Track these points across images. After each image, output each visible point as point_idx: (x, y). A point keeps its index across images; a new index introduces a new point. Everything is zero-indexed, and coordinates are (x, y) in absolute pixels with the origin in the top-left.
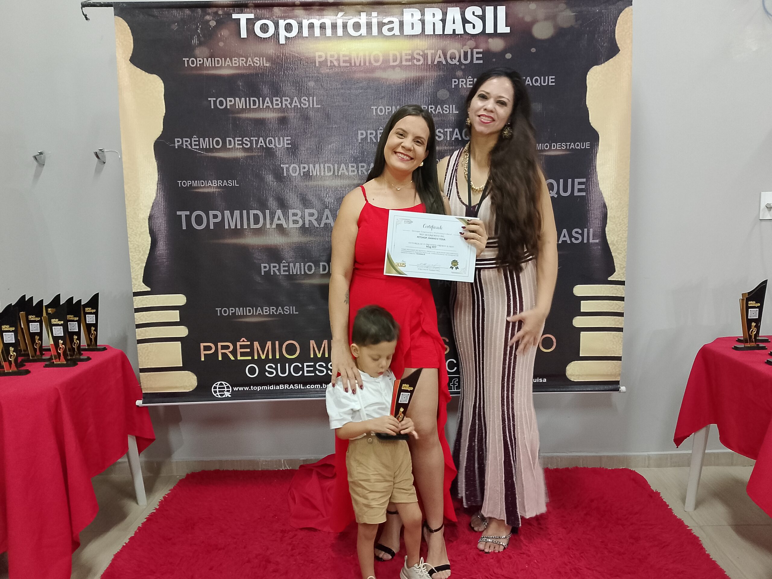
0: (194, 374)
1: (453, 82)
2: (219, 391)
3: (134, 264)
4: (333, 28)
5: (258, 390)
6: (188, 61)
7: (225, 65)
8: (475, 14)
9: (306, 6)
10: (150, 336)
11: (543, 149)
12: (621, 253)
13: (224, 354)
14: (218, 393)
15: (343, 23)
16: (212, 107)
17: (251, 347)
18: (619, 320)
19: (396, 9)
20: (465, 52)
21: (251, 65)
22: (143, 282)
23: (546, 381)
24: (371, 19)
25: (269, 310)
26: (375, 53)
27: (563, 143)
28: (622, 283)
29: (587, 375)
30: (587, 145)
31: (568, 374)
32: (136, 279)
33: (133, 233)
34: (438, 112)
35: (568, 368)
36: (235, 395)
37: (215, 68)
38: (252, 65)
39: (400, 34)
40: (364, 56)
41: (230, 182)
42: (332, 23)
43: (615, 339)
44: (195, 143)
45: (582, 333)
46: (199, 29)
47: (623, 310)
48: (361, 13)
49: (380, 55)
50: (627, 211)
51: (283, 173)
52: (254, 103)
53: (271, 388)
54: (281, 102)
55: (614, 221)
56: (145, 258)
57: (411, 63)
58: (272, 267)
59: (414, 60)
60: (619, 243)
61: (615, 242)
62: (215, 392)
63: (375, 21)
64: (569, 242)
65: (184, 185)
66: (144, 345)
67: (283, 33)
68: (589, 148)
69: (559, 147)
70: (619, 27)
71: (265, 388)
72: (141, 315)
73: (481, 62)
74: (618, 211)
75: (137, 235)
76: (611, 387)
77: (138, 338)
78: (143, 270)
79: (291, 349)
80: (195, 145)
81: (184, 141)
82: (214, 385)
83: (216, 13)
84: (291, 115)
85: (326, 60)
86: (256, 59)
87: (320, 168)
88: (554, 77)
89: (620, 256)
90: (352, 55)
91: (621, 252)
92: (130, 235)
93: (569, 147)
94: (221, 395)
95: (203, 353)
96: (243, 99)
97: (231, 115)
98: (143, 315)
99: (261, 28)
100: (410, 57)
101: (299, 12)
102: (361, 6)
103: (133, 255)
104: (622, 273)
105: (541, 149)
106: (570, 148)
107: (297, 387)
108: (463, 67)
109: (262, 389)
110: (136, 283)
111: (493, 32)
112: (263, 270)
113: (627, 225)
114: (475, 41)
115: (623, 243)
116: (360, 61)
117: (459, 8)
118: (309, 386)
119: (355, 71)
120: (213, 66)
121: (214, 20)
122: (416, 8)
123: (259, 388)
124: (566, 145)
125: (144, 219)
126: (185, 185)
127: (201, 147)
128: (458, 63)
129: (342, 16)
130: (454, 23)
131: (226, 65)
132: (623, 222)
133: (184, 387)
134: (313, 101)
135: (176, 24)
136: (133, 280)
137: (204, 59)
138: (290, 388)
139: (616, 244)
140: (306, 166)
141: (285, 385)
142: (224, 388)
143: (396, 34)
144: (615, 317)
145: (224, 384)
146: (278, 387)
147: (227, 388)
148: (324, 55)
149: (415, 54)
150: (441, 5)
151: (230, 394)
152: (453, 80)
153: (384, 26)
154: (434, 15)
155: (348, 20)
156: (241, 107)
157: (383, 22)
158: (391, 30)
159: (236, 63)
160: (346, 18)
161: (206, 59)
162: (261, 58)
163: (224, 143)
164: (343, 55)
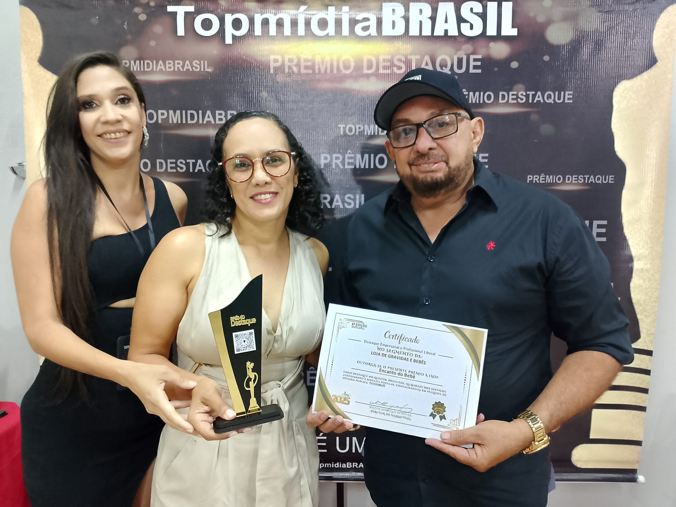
4: (292, 25)
7: (156, 69)
8: (474, 12)
11: (554, 182)
15: (305, 19)
18: (642, 397)
19: (372, 3)
20: (460, 58)
21: (189, 69)
24: (341, 15)
26: (345, 57)
27: (581, 176)
28: (649, 353)
30: (610, 179)
31: (574, 459)
35: (574, 452)
37: (145, 72)
38: (191, 70)
39: (376, 35)
40: (331, 61)
42: (291, 19)
43: (634, 419)
45: (594, 411)
46: (126, 24)
47: (648, 386)
48: (329, 7)
49: (352, 60)
52: (192, 117)
54: (226, 116)
55: (641, 275)
57: (390, 71)
59: (394, 68)
60: (647, 303)
63: (346, 18)
67: (229, 31)
68: (613, 182)
69: (575, 180)
70: (658, 31)
73: (479, 71)
74: (648, 264)
85: (283, 65)
86: (196, 63)
88: (572, 92)
89: (647, 319)
90: (316, 60)
91: (648, 314)
93: (588, 180)
96: (178, 112)
97: (162, 132)
99: (202, 24)
100: (388, 64)
101: (251, 5)
104: (649, 341)
105: (551, 182)
106: (589, 182)
111: (496, 35)
113: (659, 282)
114: (472, 45)
115: (652, 303)
116: (326, 68)
117: (453, 3)
119: (319, 81)
120: (142, 70)
121: (144, 13)
122: (398, 2)
124: (584, 179)
129: (304, 11)
130: (446, 21)
131: (158, 70)
132: (654, 278)
135: (97, 18)
139: (643, 304)
143: (372, 35)
144: (637, 393)
148: (281, 60)
149: (396, 60)
153: (358, 23)
154: (421, 11)
155: (311, 16)
156: (175, 122)
157: (356, 19)
158: (366, 29)
159: (170, 68)
160: (309, 12)
161: (133, 61)
162: (202, 62)
163: (154, 165)
164: (305, 59)
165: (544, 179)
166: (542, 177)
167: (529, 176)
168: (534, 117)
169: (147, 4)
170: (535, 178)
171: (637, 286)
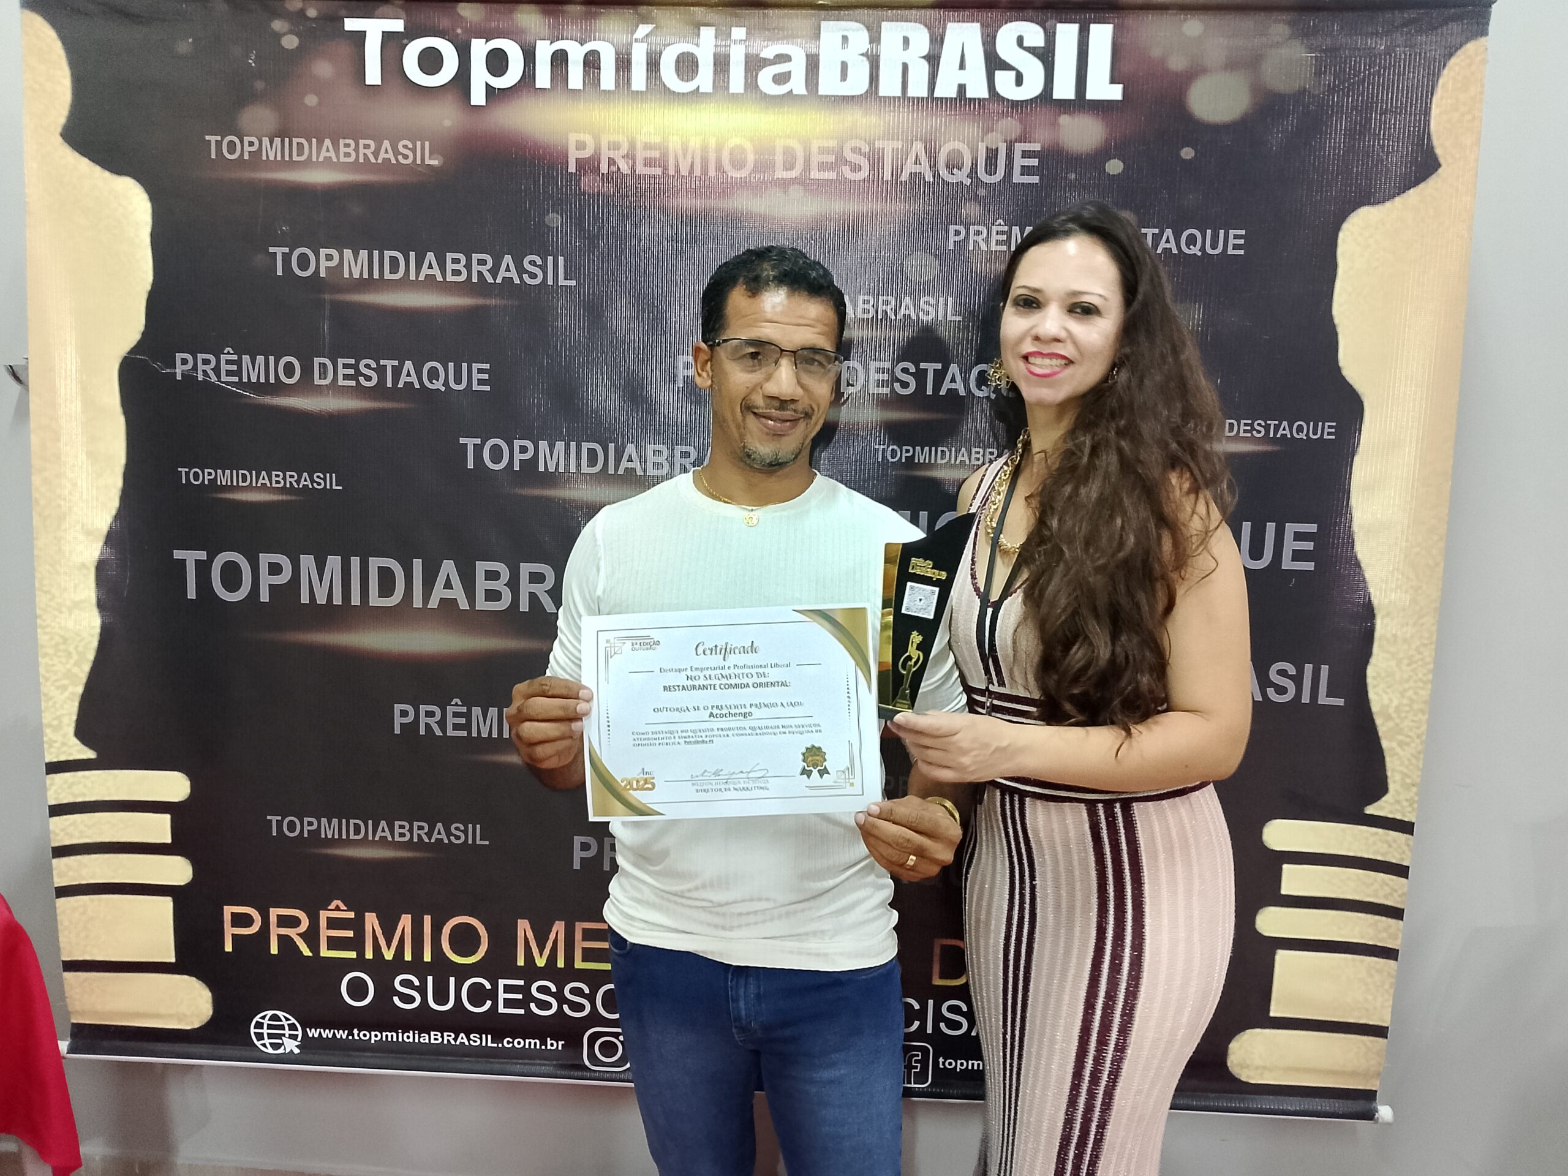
0: (204, 986)
1: (951, 233)
2: (270, 1036)
3: (52, 688)
4: (620, 67)
5: (373, 1042)
6: (219, 144)
7: (318, 158)
8: (1026, 44)
9: (549, 3)
10: (94, 878)
12: (1408, 744)
13: (284, 940)
14: (267, 1041)
15: (648, 53)
16: (279, 273)
17: (357, 925)
18: (1390, 926)
19: (798, 20)
20: (991, 149)
21: (390, 159)
22: (77, 734)
24: (728, 46)
25: (411, 830)
26: (734, 141)
27: (1259, 421)
28: (1406, 827)
29: (1288, 1069)
30: (1327, 430)
31: (1232, 1062)
32: (57, 729)
33: (52, 604)
34: (904, 315)
35: (1234, 1047)
36: (310, 1050)
37: (291, 165)
38: (393, 161)
39: (806, 93)
40: (702, 151)
41: (318, 477)
42: (617, 53)
43: (1371, 976)
44: (230, 367)
45: (1282, 956)
46: (253, 55)
47: (1401, 903)
48: (702, 28)
49: (748, 146)
50: (1434, 628)
51: (463, 461)
52: (394, 267)
53: (408, 1037)
55: (1393, 649)
57: (835, 174)
58: (422, 714)
59: (843, 168)
60: (1403, 715)
61: (1391, 710)
62: (260, 1036)
63: (738, 53)
65: (196, 479)
66: (77, 901)
67: (480, 77)
68: (1333, 437)
69: (1245, 431)
70: (1442, 98)
71: (392, 1036)
72: (67, 823)
73: (1035, 179)
74: (1407, 624)
75: (64, 609)
76: (1350, 1106)
77: (59, 882)
78: (76, 704)
80: (229, 373)
81: (199, 362)
82: (257, 1019)
83: (300, 15)
85: (597, 157)
86: (404, 146)
87: (567, 451)
88: (1243, 232)
89: (1403, 750)
90: (671, 145)
91: (1408, 740)
93: (1276, 432)
95: (229, 931)
96: (363, 254)
97: (327, 297)
98: (74, 823)
99: (420, 60)
100: (832, 158)
101: (529, 18)
102: (702, 9)
103: (51, 663)
104: (1407, 800)
106: (1278, 436)
107: (476, 1040)
108: (982, 192)
109: (384, 1039)
110: (54, 738)
111: (1073, 97)
112: (398, 721)
113: (1431, 666)
114: (1021, 122)
115: (1415, 715)
116: (692, 165)
117: (978, 25)
118: (509, 1042)
119: (676, 191)
120: (287, 158)
121: (294, 33)
122: (857, 21)
123: (374, 1037)
124: (1267, 428)
125: (83, 566)
126: (198, 480)
127: (245, 380)
128: (969, 180)
129: (647, 35)
130: (962, 66)
131: (321, 159)
132: (1420, 657)
133: (180, 1018)
134: (556, 268)
135: (190, 40)
136: (48, 731)
137: (264, 140)
138: (458, 1043)
139: (1394, 715)
140: (529, 444)
141: (445, 1034)
142: (282, 1027)
143: (795, 92)
144: (1377, 917)
145: (283, 1019)
146: (427, 1036)
147: (290, 1030)
148: (593, 143)
150: (927, 14)
151: (297, 1046)
152: (952, 228)
153: (764, 67)
154: (906, 41)
155: (661, 48)
156: (356, 276)
157: (761, 56)
158: (781, 79)
159: (347, 155)
160: (658, 40)
161: (267, 139)
162: (419, 143)
163: (307, 370)
164: (646, 144)
169: (302, 13)
171: (1383, 674)
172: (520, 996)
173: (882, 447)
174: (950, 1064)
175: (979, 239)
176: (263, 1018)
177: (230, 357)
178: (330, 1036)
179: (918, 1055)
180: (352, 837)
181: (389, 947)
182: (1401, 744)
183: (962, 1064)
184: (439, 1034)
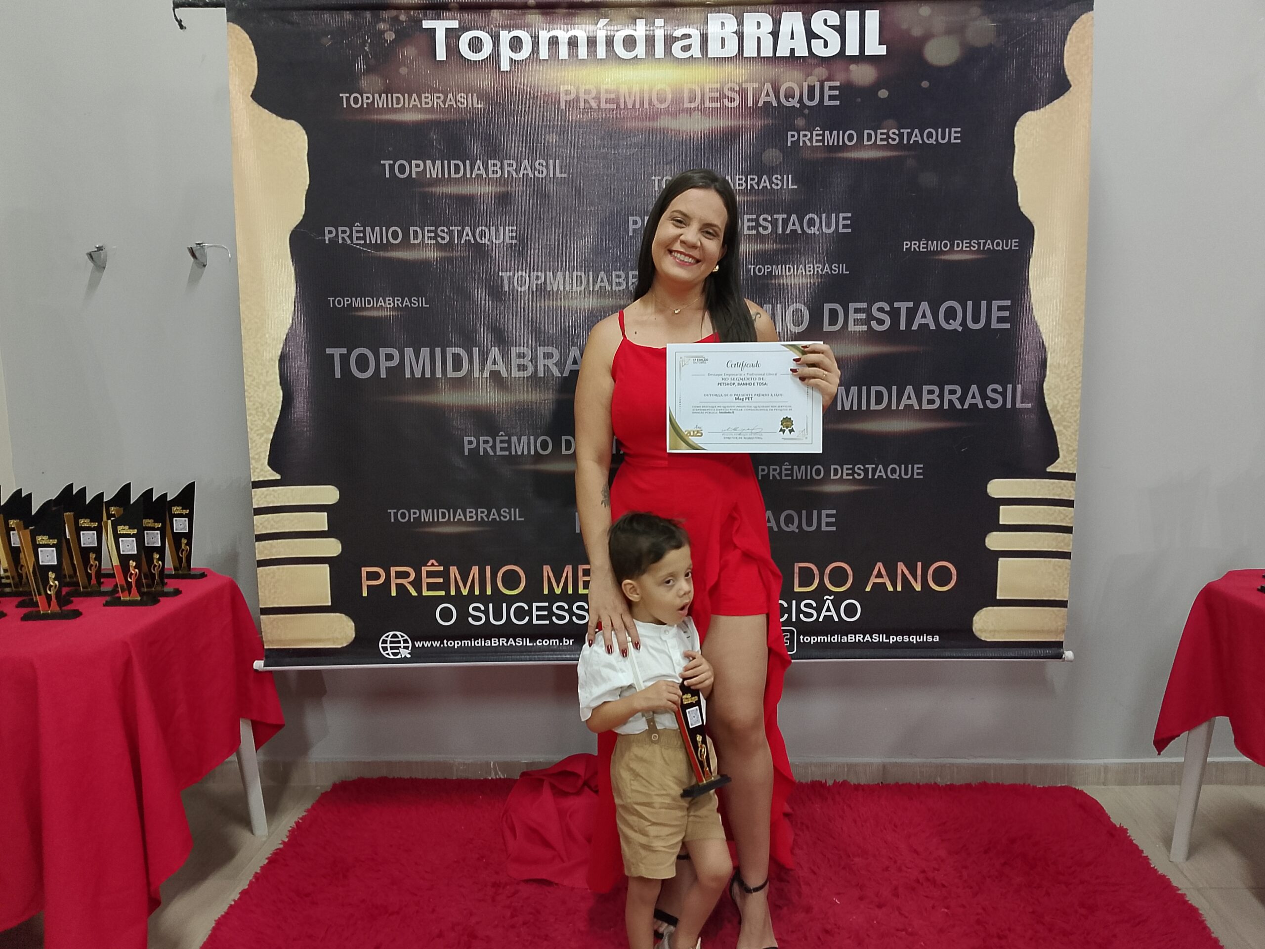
0: (350, 619)
1: (789, 136)
2: (392, 648)
3: (255, 435)
4: (589, 45)
5: (456, 647)
6: (348, 99)
7: (409, 105)
8: (828, 24)
9: (546, 9)
10: (278, 555)
11: (939, 249)
12: (1069, 427)
13: (400, 587)
14: (389, 651)
15: (606, 36)
16: (387, 176)
17: (445, 574)
18: (1065, 538)
19: (695, 14)
20: (811, 86)
21: (453, 105)
22: (269, 464)
23: (938, 640)
24: (653, 30)
25: (477, 514)
26: (658, 87)
27: (974, 241)
28: (1071, 477)
29: (1009, 631)
30: (1014, 244)
31: (975, 629)
32: (258, 460)
33: (254, 383)
34: (763, 186)
35: (976, 618)
36: (417, 655)
37: (393, 110)
38: (455, 106)
39: (700, 56)
40: (640, 92)
41: (414, 300)
42: (588, 37)
43: (1056, 570)
44: (358, 235)
45: (1002, 561)
46: (368, 45)
47: (1071, 523)
48: (637, 20)
49: (668, 90)
50: (1081, 357)
51: (502, 286)
52: (457, 171)
53: (478, 643)
54: (502, 168)
55: (1057, 371)
56: (272, 425)
57: (719, 104)
58: (481, 442)
59: (724, 100)
60: (1066, 410)
61: (1059, 408)
62: (385, 649)
63: (659, 34)
64: (981, 406)
66: (269, 569)
67: (506, 53)
68: (1017, 248)
69: (966, 247)
70: (1070, 47)
71: (468, 643)
72: (263, 520)
73: (837, 103)
74: (1065, 356)
75: (261, 386)
76: (1048, 651)
77: (259, 557)
78: (269, 445)
79: (511, 580)
80: (358, 238)
81: (340, 233)
82: (383, 637)
83: (396, 19)
84: (518, 189)
85: (577, 99)
86: (461, 97)
87: (564, 278)
88: (959, 129)
89: (1067, 431)
90: (622, 92)
91: (1069, 424)
92: (247, 386)
93: (984, 247)
94: (394, 654)
95: (365, 583)
96: (438, 163)
97: (418, 190)
98: (268, 520)
99: (469, 44)
100: (717, 95)
101: (534, 18)
102: (638, 9)
103: (254, 419)
104: (1071, 460)
105: (935, 250)
107: (520, 642)
108: (806, 111)
109: (463, 645)
110: (256, 466)
111: (858, 54)
112: (467, 447)
113: (1080, 379)
114: (827, 69)
115: (1073, 409)
116: (635, 100)
117: (801, 13)
118: (540, 642)
119: (625, 118)
120: (390, 106)
121: (392, 31)
122: (729, 13)
123: (457, 644)
124: (979, 244)
125: (272, 360)
126: (340, 305)
127: (368, 242)
128: (799, 105)
129: (605, 25)
130: (792, 38)
131: (411, 106)
132: (1073, 374)
133: (333, 641)
134: (554, 167)
135: (329, 37)
136: (253, 461)
137: (375, 95)
138: (509, 644)
139: (1061, 411)
140: (541, 274)
141: (501, 639)
142: (399, 642)
143: (694, 56)
144: (1057, 534)
145: (400, 636)
146: (489, 642)
147: (404, 643)
148: (574, 91)
149: (727, 90)
150: (771, 8)
151: (409, 653)
152: (790, 133)
153: (675, 42)
154: (759, 24)
155: (614, 33)
156: (434, 176)
157: (674, 35)
158: (686, 48)
159: (427, 103)
160: (612, 28)
161: (378, 95)
162: (470, 95)
163: (406, 235)
164: (606, 90)
165: (925, 246)
166: (923, 244)
167: (905, 243)
168: (911, 163)
170: (914, 245)
171: (1053, 387)
172: (546, 613)
173: (753, 266)
174: (807, 639)
175: (806, 139)
176: (387, 637)
177: (358, 229)
178: (429, 645)
179: (787, 635)
180: (441, 520)
181: (465, 587)
182: (1065, 427)
183: (814, 639)
184: (497, 640)
